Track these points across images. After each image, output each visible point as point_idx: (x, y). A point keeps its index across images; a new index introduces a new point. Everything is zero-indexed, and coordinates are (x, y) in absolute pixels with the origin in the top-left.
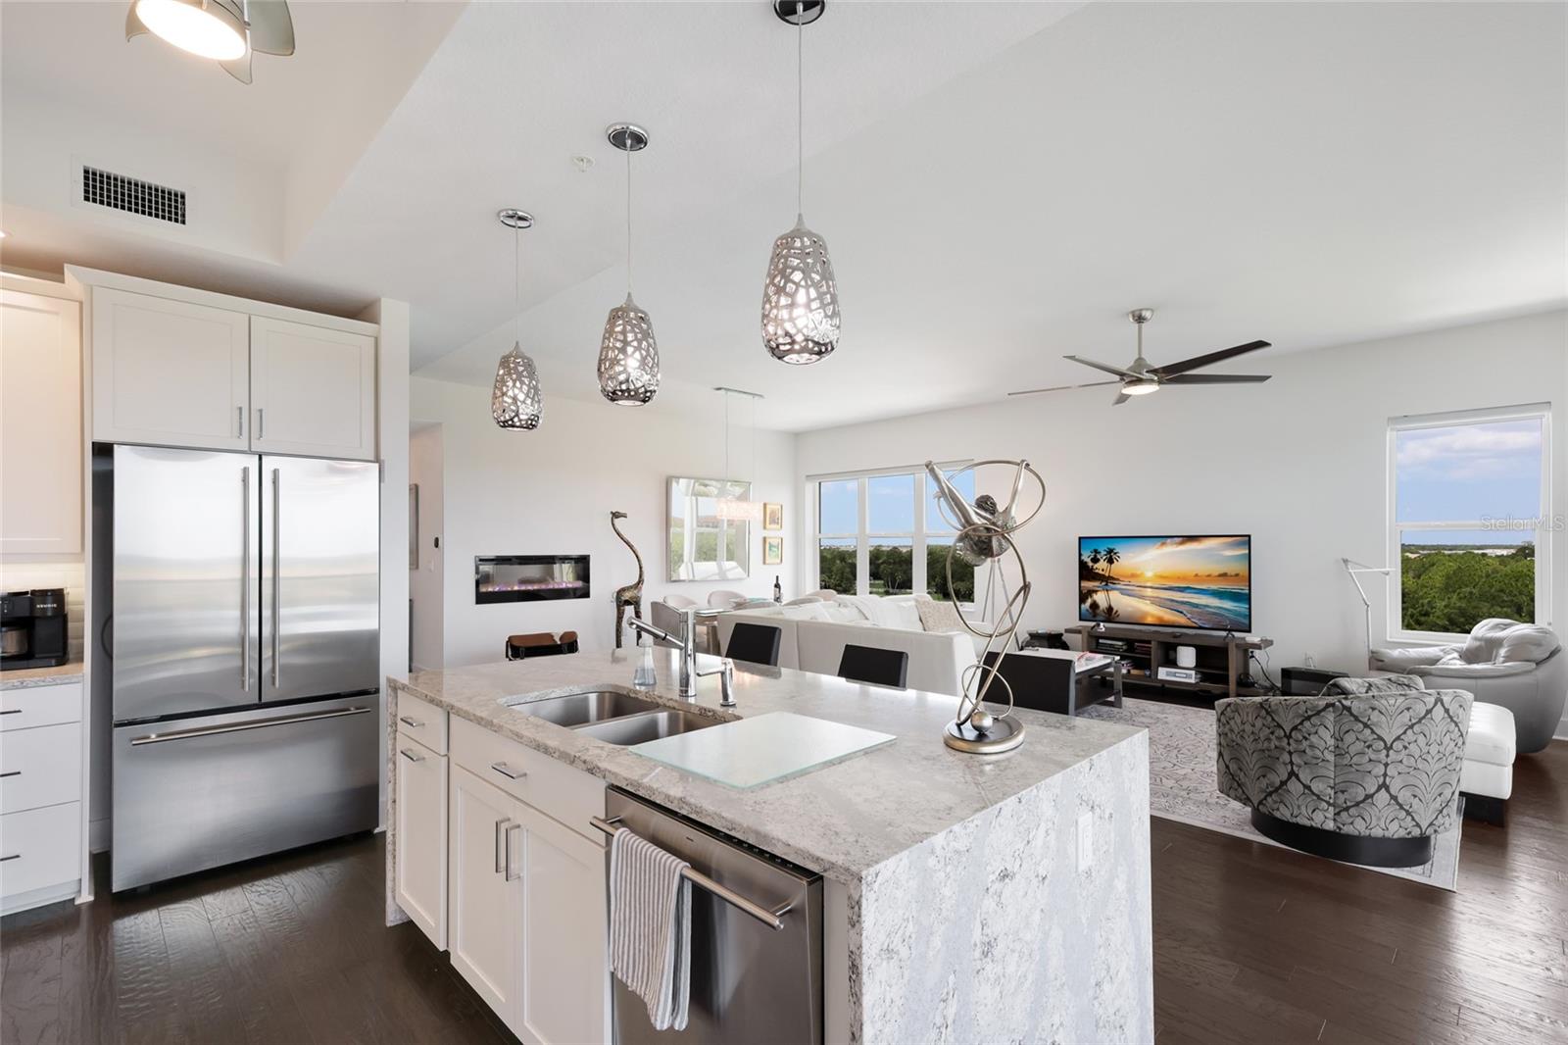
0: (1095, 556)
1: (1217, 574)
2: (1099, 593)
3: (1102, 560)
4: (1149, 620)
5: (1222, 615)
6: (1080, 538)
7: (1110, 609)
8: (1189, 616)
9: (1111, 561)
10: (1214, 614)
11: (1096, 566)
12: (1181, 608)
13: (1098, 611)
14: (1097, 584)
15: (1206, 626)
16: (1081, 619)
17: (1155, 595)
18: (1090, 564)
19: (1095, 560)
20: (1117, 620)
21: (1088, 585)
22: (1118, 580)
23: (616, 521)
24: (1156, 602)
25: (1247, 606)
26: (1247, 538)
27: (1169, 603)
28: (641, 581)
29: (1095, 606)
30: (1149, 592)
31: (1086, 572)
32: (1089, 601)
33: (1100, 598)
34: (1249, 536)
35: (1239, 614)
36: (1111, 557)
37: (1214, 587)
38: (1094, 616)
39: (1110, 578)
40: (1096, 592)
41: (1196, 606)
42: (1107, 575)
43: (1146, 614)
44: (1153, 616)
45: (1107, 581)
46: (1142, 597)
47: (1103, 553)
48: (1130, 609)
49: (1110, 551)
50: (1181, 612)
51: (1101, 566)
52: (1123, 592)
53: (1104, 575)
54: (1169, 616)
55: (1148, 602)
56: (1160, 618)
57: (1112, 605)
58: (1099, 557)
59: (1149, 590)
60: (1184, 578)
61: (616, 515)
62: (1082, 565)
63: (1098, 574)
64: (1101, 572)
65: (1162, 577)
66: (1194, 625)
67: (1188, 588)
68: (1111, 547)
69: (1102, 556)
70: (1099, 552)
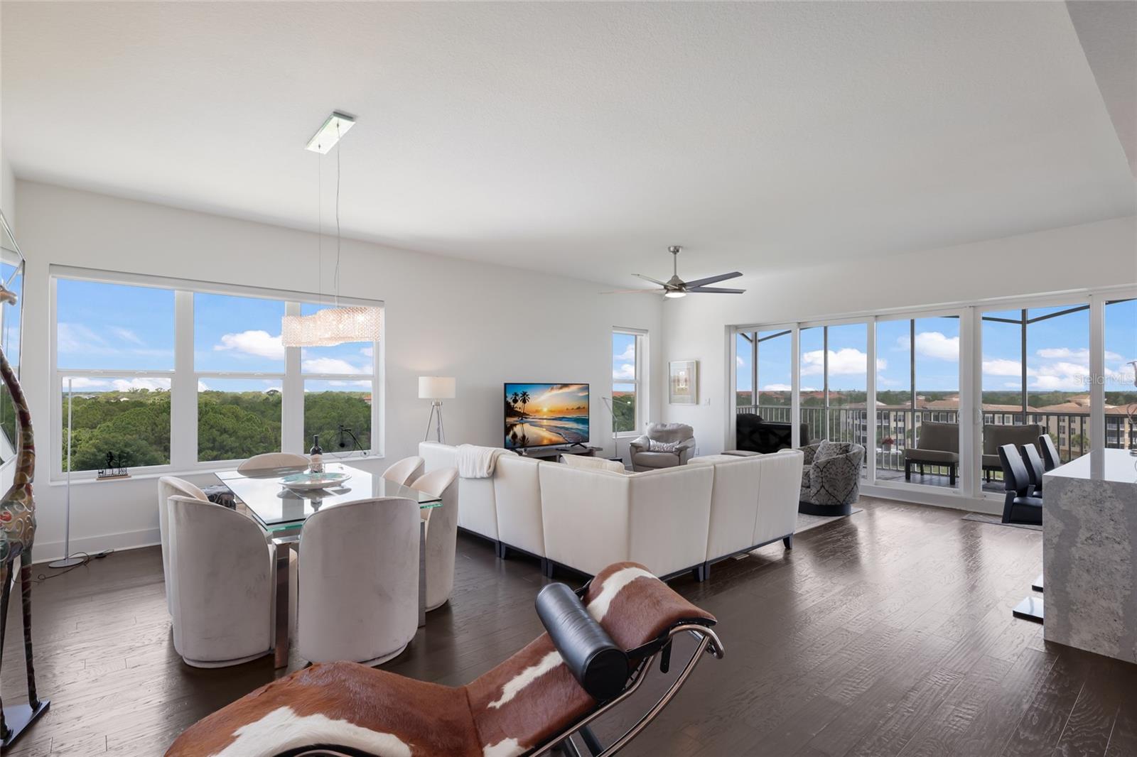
0: (515, 398)
1: (576, 408)
2: (517, 426)
3: (519, 401)
4: (545, 442)
6: (506, 384)
7: (524, 437)
8: (564, 436)
9: (524, 401)
10: (575, 433)
11: (515, 405)
13: (517, 440)
14: (516, 419)
17: (548, 424)
18: (512, 404)
19: (515, 401)
20: (528, 445)
21: (511, 420)
22: (528, 415)
24: (550, 429)
27: (555, 429)
29: (515, 436)
30: (545, 423)
31: (509, 411)
32: (511, 433)
33: (518, 430)
34: (588, 385)
36: (524, 398)
37: (575, 416)
39: (524, 414)
40: (515, 425)
42: (522, 412)
43: (543, 438)
44: (547, 439)
45: (522, 416)
46: (541, 426)
47: (520, 395)
48: (535, 436)
49: (524, 394)
51: (519, 405)
52: (532, 424)
53: (520, 412)
54: (555, 437)
56: (550, 440)
57: (526, 434)
58: (517, 398)
59: (545, 421)
60: (560, 412)
62: (507, 405)
63: (517, 411)
64: (518, 410)
65: (551, 411)
67: (563, 418)
68: (525, 391)
69: (520, 398)
70: (518, 395)
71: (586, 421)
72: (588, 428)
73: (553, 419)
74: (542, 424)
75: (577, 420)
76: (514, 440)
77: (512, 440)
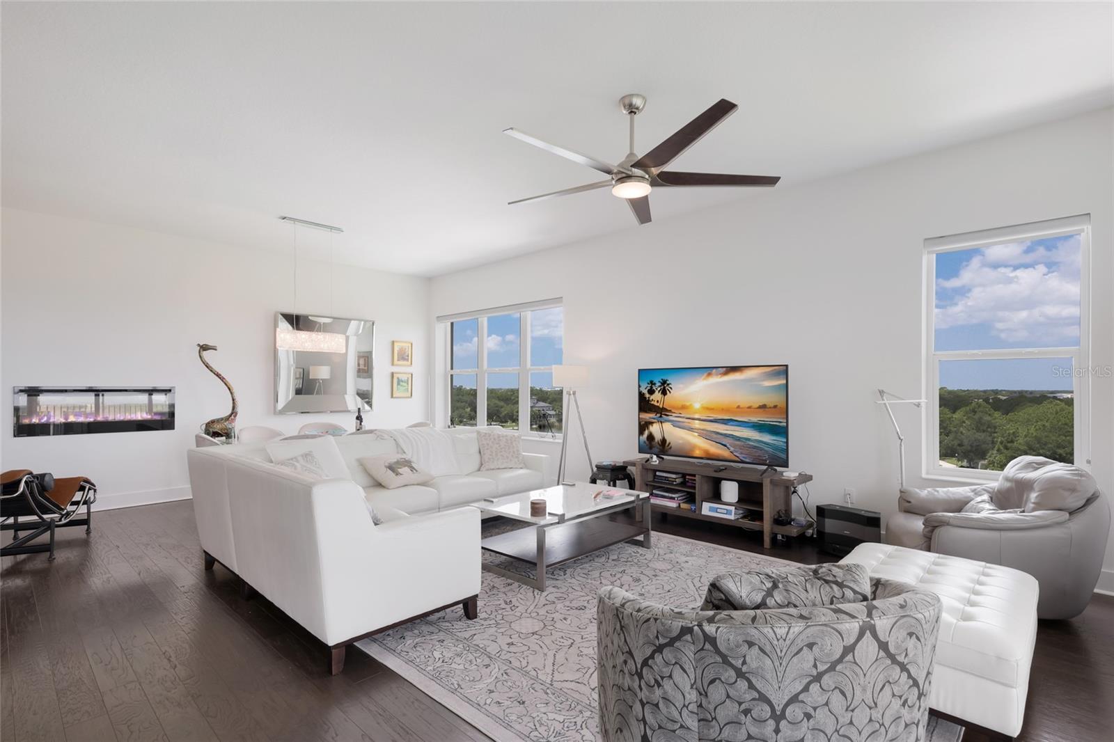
0: (651, 387)
2: (654, 425)
3: (657, 392)
4: (697, 453)
5: (761, 449)
6: (639, 370)
7: (664, 441)
8: (732, 449)
9: (664, 392)
10: (755, 447)
11: (652, 397)
12: (725, 441)
13: (653, 443)
14: (652, 415)
15: (747, 460)
16: (640, 452)
17: (702, 427)
18: (648, 396)
19: (651, 392)
20: (669, 452)
21: (647, 416)
22: (670, 411)
23: (205, 354)
24: (703, 434)
25: (785, 440)
26: (785, 367)
27: (715, 436)
28: (234, 413)
29: (651, 437)
30: (697, 424)
31: (645, 404)
32: (646, 433)
33: (655, 429)
34: (787, 366)
35: (776, 448)
36: (664, 387)
37: (754, 419)
38: (651, 448)
39: (664, 409)
40: (652, 423)
41: (738, 439)
42: (661, 406)
43: (694, 447)
44: (700, 448)
45: (662, 412)
46: (691, 429)
47: (658, 384)
48: (681, 442)
49: (664, 383)
50: (725, 446)
51: (656, 397)
52: (675, 424)
53: (658, 407)
54: (715, 449)
55: (696, 434)
56: (706, 452)
57: (666, 438)
58: (654, 388)
59: (697, 422)
61: (204, 348)
62: (641, 395)
63: (653, 404)
64: (656, 404)
66: (737, 459)
67: (731, 420)
68: (665, 379)
69: (657, 387)
70: (655, 384)
71: (782, 431)
72: (787, 443)
73: (711, 421)
74: (693, 426)
75: (760, 427)
76: (650, 443)
77: (647, 442)
